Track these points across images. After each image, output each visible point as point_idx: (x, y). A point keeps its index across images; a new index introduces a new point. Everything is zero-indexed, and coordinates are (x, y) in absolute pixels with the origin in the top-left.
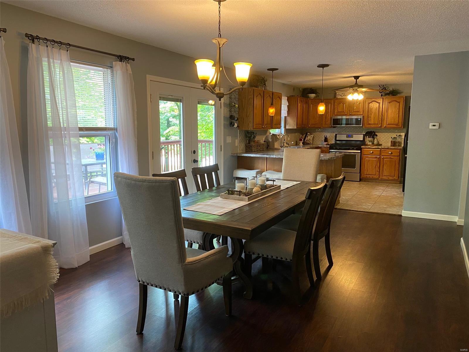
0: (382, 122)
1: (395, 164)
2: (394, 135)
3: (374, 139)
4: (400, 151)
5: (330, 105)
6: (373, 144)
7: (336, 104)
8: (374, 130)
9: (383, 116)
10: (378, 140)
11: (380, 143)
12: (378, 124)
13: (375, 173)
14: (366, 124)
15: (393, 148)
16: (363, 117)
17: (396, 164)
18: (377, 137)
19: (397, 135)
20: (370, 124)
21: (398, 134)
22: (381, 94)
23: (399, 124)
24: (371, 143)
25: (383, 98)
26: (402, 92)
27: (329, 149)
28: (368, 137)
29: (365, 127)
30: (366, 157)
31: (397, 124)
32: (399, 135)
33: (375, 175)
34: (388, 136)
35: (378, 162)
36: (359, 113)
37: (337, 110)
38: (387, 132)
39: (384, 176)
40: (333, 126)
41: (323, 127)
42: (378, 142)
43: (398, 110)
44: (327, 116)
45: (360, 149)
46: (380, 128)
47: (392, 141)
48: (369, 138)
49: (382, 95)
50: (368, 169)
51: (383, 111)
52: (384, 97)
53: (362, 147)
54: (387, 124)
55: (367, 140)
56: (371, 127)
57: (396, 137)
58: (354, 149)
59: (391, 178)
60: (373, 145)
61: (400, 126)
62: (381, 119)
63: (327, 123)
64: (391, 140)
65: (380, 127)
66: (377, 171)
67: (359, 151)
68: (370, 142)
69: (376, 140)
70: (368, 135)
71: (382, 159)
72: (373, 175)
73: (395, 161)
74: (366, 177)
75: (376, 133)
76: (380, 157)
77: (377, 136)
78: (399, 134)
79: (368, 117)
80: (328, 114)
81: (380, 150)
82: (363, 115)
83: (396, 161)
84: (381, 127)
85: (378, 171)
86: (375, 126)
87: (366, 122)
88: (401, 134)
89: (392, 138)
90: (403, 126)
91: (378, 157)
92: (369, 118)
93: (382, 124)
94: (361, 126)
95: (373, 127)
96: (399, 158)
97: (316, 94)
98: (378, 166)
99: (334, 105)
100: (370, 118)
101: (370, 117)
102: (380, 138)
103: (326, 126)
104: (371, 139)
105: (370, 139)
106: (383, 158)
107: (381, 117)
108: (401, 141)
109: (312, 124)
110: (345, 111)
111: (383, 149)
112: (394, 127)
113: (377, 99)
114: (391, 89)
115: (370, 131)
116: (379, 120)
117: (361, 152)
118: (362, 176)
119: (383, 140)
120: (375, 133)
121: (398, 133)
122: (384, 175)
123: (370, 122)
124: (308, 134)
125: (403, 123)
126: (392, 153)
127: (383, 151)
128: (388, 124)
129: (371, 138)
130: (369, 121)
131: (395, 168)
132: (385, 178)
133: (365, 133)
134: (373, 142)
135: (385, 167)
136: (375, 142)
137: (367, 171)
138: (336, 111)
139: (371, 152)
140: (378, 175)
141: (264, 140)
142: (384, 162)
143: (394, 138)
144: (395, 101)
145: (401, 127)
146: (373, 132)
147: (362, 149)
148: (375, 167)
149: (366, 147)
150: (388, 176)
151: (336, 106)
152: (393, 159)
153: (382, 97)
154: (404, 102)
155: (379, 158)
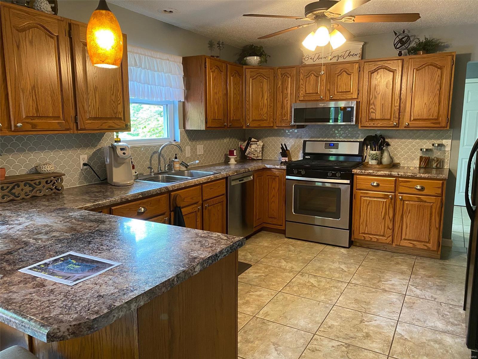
0: (399, 115)
1: (431, 214)
2: (427, 144)
3: (382, 153)
4: (443, 183)
5: (290, 79)
6: (380, 163)
7: (301, 76)
8: (383, 133)
9: (402, 101)
10: (391, 155)
11: (397, 161)
12: (390, 119)
13: (383, 230)
14: (364, 120)
15: (426, 175)
16: (358, 104)
17: (434, 214)
18: (389, 147)
19: (433, 145)
20: (372, 120)
21: (437, 142)
22: (397, 52)
23: (441, 119)
24: (374, 162)
25: (403, 60)
26: (447, 47)
27: (285, 172)
28: (369, 147)
29: (361, 127)
30: (361, 195)
31: (436, 120)
32: (439, 145)
33: (383, 236)
34: (414, 146)
35: (389, 206)
36: (349, 96)
37: (304, 90)
38: (411, 137)
39: (405, 239)
40: (295, 124)
41: (278, 127)
42: (391, 158)
43: (438, 86)
44: (285, 102)
45: (350, 176)
46: (394, 128)
47: (421, 158)
48: (372, 150)
49: (400, 54)
50: (367, 221)
51: (403, 89)
52: (406, 58)
53: (355, 171)
54: (412, 119)
55: (368, 154)
56: (375, 125)
57: (431, 147)
58: (337, 175)
59: (419, 245)
60: (381, 166)
61: (443, 124)
62: (398, 107)
63: (285, 119)
64: (420, 154)
65: (395, 126)
66: (388, 228)
67: (348, 182)
68: (372, 159)
69: (386, 154)
70: (370, 143)
71: (398, 202)
72: (380, 235)
73: (431, 207)
74: (363, 238)
75: (386, 140)
76: (395, 195)
77: (388, 145)
78: (439, 142)
79: (369, 103)
80: (286, 99)
81: (396, 179)
82: (358, 100)
83: (434, 207)
84: (398, 127)
85: (391, 227)
86: (385, 123)
87: (364, 115)
88: (444, 142)
89: (421, 150)
90: (448, 124)
91: (391, 195)
92: (371, 107)
93: (399, 119)
94: (352, 123)
95: (379, 125)
96: (440, 200)
97: (260, 55)
98: (391, 218)
99: (298, 81)
100: (373, 106)
101: (373, 103)
102: (396, 149)
103: (283, 125)
104: (377, 152)
105: (374, 152)
106: (402, 199)
107: (398, 104)
108: (442, 157)
109: (253, 120)
110: (320, 93)
111: (401, 177)
112: (427, 125)
113: (389, 62)
114: (422, 40)
115: (374, 135)
116: (394, 110)
117: (352, 184)
118: (355, 236)
119: (401, 155)
120: (384, 139)
121: (435, 139)
122: (403, 237)
123: (373, 116)
124: (253, 139)
125: (449, 117)
126: (423, 189)
127: (403, 182)
128: (415, 120)
129: (375, 150)
130: (372, 112)
131: (430, 223)
132: (405, 243)
133: (363, 140)
134: (381, 159)
135: (407, 220)
136: (386, 159)
137: (366, 225)
138: (302, 93)
139: (375, 184)
140: (390, 236)
141: (82, 163)
142: (405, 208)
143: (427, 150)
144: (431, 65)
145: (444, 127)
146: (382, 137)
147: (355, 176)
148: (384, 218)
149: (363, 171)
150: (414, 240)
151: (301, 82)
152: (425, 202)
153: (400, 57)
154: (454, 66)
155: (391, 199)
